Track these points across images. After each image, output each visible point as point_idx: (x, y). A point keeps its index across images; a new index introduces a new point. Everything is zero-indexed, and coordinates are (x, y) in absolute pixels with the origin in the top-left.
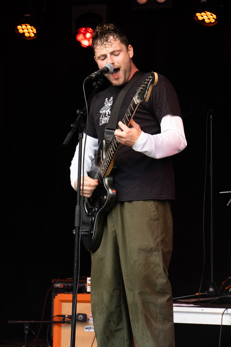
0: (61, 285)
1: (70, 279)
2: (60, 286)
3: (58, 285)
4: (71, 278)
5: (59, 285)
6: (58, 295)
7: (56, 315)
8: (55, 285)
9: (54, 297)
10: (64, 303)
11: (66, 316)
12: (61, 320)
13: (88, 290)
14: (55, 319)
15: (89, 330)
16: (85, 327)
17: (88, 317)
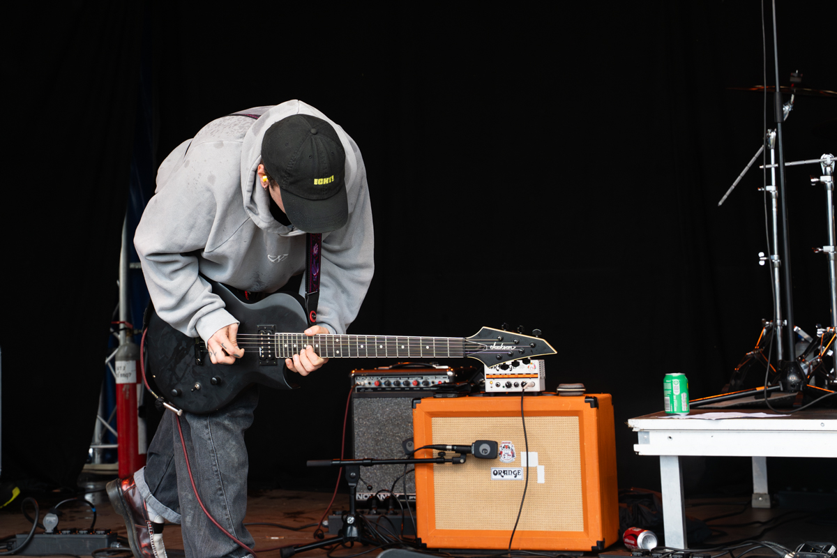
0: (373, 382)
1: (387, 368)
2: (370, 383)
3: (364, 382)
4: (388, 366)
5: (366, 382)
6: (423, 401)
7: (422, 446)
8: (358, 382)
9: (413, 407)
10: (437, 419)
11: (448, 447)
12: (435, 457)
13: (488, 389)
14: (420, 455)
15: (503, 477)
16: (493, 470)
17: (500, 449)
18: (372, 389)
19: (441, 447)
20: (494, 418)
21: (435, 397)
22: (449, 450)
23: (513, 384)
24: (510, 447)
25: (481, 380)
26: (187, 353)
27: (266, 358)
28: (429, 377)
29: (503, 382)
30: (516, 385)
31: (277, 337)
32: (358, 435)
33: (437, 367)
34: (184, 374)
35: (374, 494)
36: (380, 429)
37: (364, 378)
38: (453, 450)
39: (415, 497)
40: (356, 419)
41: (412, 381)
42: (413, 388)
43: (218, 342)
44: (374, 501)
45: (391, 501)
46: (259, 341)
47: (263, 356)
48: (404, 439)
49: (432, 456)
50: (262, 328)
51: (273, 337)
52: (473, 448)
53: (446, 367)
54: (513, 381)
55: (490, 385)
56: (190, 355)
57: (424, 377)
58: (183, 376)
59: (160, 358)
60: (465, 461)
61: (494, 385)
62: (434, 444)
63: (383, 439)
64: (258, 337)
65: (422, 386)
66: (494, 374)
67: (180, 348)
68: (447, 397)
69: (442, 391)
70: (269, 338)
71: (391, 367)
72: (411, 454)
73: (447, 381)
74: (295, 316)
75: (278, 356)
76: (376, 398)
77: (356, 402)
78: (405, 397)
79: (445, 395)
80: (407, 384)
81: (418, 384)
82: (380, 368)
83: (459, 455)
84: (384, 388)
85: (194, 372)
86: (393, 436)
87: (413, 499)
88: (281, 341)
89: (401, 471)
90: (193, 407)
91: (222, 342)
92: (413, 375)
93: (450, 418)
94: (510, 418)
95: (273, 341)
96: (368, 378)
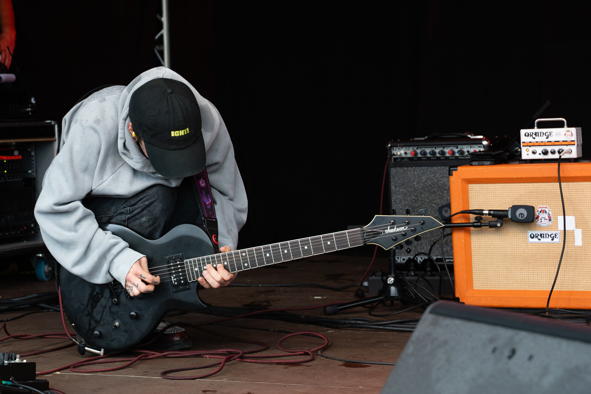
0: (409, 152)
1: (423, 139)
2: (406, 153)
3: (400, 152)
4: (424, 137)
5: (402, 152)
6: (459, 168)
7: (459, 211)
8: (394, 152)
9: (450, 174)
10: (474, 185)
11: (484, 212)
12: (471, 221)
13: (524, 156)
14: (457, 220)
15: (540, 240)
16: (530, 234)
17: (537, 213)
18: (409, 158)
19: (478, 212)
20: (531, 184)
21: (471, 165)
22: (486, 214)
23: (549, 151)
24: (547, 211)
25: (516, 149)
26: (102, 297)
27: (180, 284)
28: (464, 147)
29: (539, 150)
30: (553, 152)
31: (187, 263)
32: (395, 202)
33: (472, 137)
34: (102, 316)
35: (412, 257)
36: (416, 196)
37: (401, 148)
38: (489, 214)
39: (451, 260)
40: (393, 187)
41: (447, 150)
42: (448, 157)
43: (136, 275)
44: (412, 264)
45: (428, 263)
46: (169, 270)
47: (176, 283)
48: (440, 206)
49: (469, 220)
50: (171, 258)
51: (183, 264)
52: (509, 213)
53: (481, 137)
54: (549, 149)
55: (527, 153)
56: (105, 298)
57: (459, 147)
58: (101, 318)
59: (76, 306)
60: (502, 225)
61: (530, 153)
62: (471, 209)
63: (419, 206)
64: (168, 267)
65: (457, 155)
66: (530, 142)
67: (94, 294)
68: (483, 165)
69: (477, 159)
70: (179, 266)
71: (426, 137)
72: (448, 220)
73: (482, 149)
74: (200, 242)
75: (190, 280)
76: (412, 167)
77: (393, 171)
78: (441, 166)
79: (481, 163)
80: (443, 153)
81: (453, 153)
82: (415, 139)
83: (496, 219)
84: (420, 158)
85: (111, 312)
86: (430, 202)
87: (450, 262)
88: (191, 266)
89: (437, 235)
90: (115, 345)
91: (140, 273)
92: (448, 145)
93: (486, 185)
94: (546, 184)
95: (184, 268)
96: (404, 148)
